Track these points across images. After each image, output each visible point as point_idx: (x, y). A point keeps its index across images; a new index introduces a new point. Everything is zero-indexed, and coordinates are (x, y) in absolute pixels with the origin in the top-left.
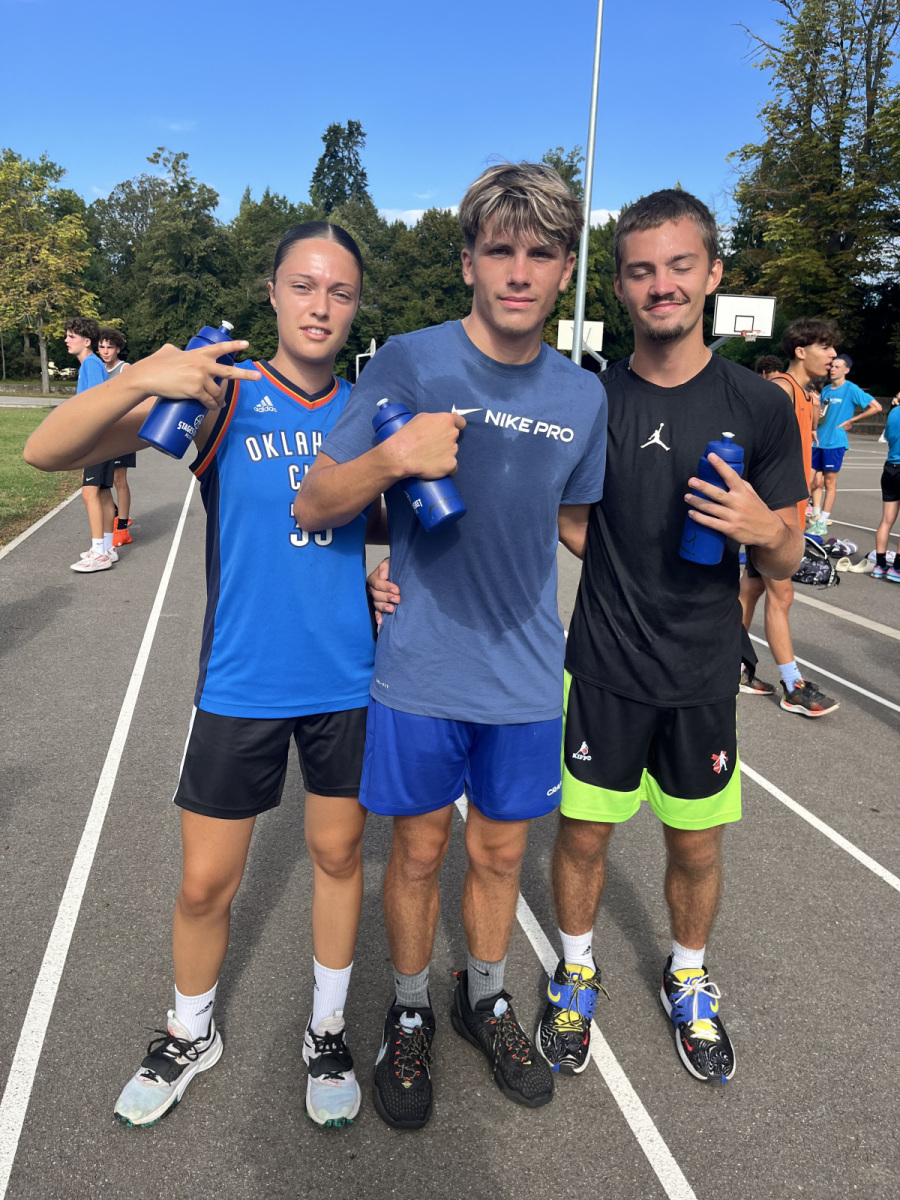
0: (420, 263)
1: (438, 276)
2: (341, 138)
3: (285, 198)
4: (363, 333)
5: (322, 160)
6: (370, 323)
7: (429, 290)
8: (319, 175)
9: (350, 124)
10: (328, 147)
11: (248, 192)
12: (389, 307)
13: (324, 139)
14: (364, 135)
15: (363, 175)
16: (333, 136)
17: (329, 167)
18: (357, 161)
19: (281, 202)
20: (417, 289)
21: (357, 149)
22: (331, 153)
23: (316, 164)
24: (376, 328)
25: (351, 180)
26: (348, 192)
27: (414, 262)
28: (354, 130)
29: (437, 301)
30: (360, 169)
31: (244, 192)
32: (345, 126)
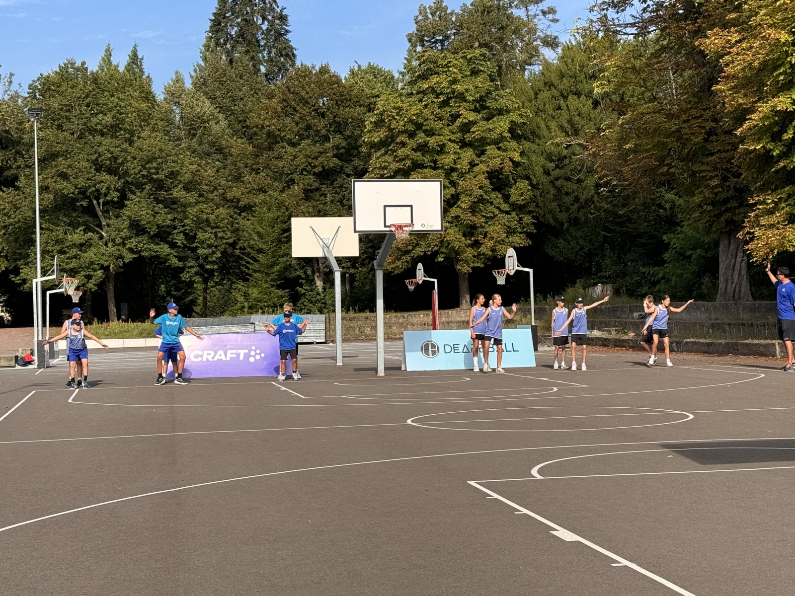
0: (282, 140)
1: (308, 156)
3: (83, 63)
4: (202, 242)
6: (213, 228)
7: (295, 176)
12: (241, 204)
15: (283, 18)
19: (77, 69)
20: (278, 176)
24: (220, 235)
26: (262, 43)
27: (274, 139)
29: (306, 191)
30: (278, 10)
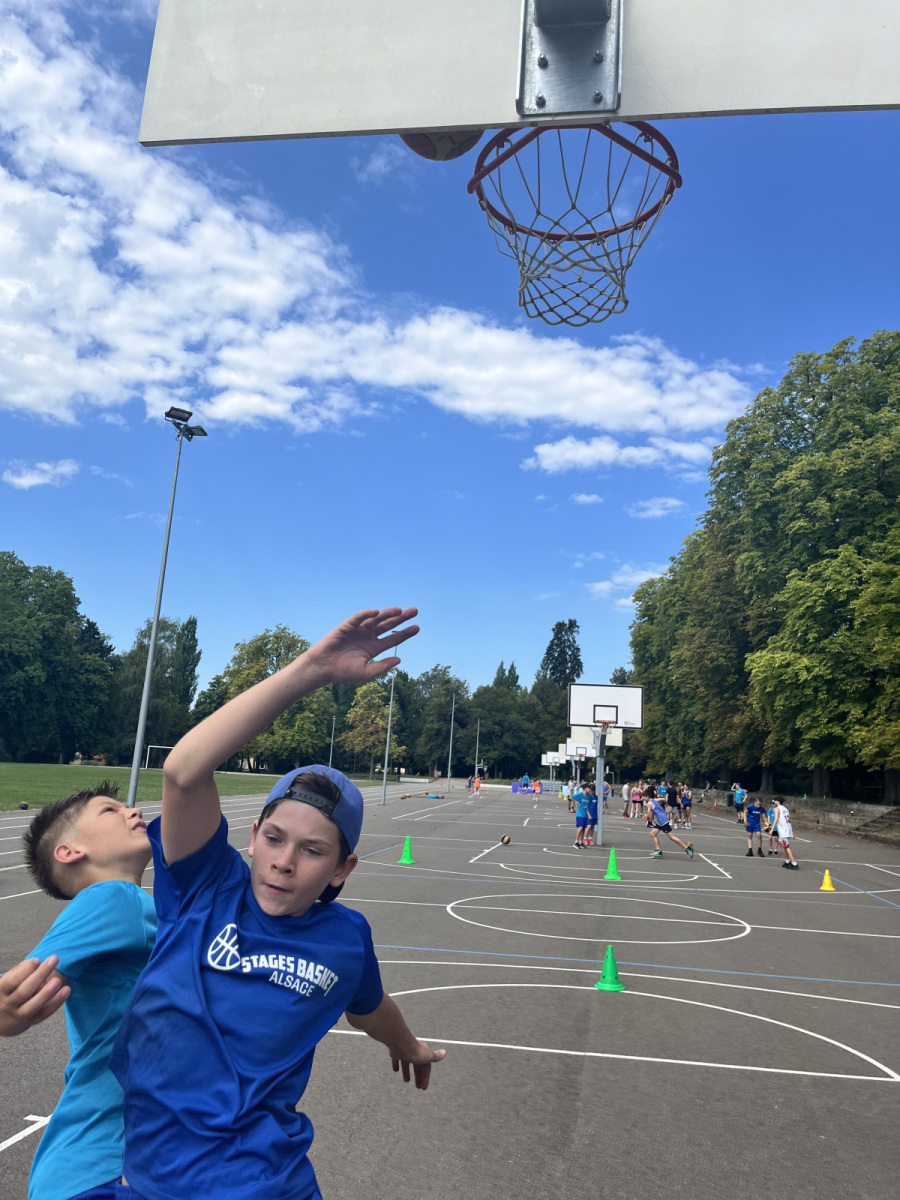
2: (564, 631)
5: (552, 642)
8: (550, 649)
9: (570, 621)
10: (556, 635)
11: (502, 664)
13: (554, 630)
14: (578, 627)
16: (560, 628)
17: (557, 645)
18: (575, 642)
21: (575, 634)
22: (557, 637)
23: (548, 644)
25: (570, 653)
26: (568, 660)
28: (573, 624)
30: (576, 646)
31: (499, 664)
32: (567, 622)
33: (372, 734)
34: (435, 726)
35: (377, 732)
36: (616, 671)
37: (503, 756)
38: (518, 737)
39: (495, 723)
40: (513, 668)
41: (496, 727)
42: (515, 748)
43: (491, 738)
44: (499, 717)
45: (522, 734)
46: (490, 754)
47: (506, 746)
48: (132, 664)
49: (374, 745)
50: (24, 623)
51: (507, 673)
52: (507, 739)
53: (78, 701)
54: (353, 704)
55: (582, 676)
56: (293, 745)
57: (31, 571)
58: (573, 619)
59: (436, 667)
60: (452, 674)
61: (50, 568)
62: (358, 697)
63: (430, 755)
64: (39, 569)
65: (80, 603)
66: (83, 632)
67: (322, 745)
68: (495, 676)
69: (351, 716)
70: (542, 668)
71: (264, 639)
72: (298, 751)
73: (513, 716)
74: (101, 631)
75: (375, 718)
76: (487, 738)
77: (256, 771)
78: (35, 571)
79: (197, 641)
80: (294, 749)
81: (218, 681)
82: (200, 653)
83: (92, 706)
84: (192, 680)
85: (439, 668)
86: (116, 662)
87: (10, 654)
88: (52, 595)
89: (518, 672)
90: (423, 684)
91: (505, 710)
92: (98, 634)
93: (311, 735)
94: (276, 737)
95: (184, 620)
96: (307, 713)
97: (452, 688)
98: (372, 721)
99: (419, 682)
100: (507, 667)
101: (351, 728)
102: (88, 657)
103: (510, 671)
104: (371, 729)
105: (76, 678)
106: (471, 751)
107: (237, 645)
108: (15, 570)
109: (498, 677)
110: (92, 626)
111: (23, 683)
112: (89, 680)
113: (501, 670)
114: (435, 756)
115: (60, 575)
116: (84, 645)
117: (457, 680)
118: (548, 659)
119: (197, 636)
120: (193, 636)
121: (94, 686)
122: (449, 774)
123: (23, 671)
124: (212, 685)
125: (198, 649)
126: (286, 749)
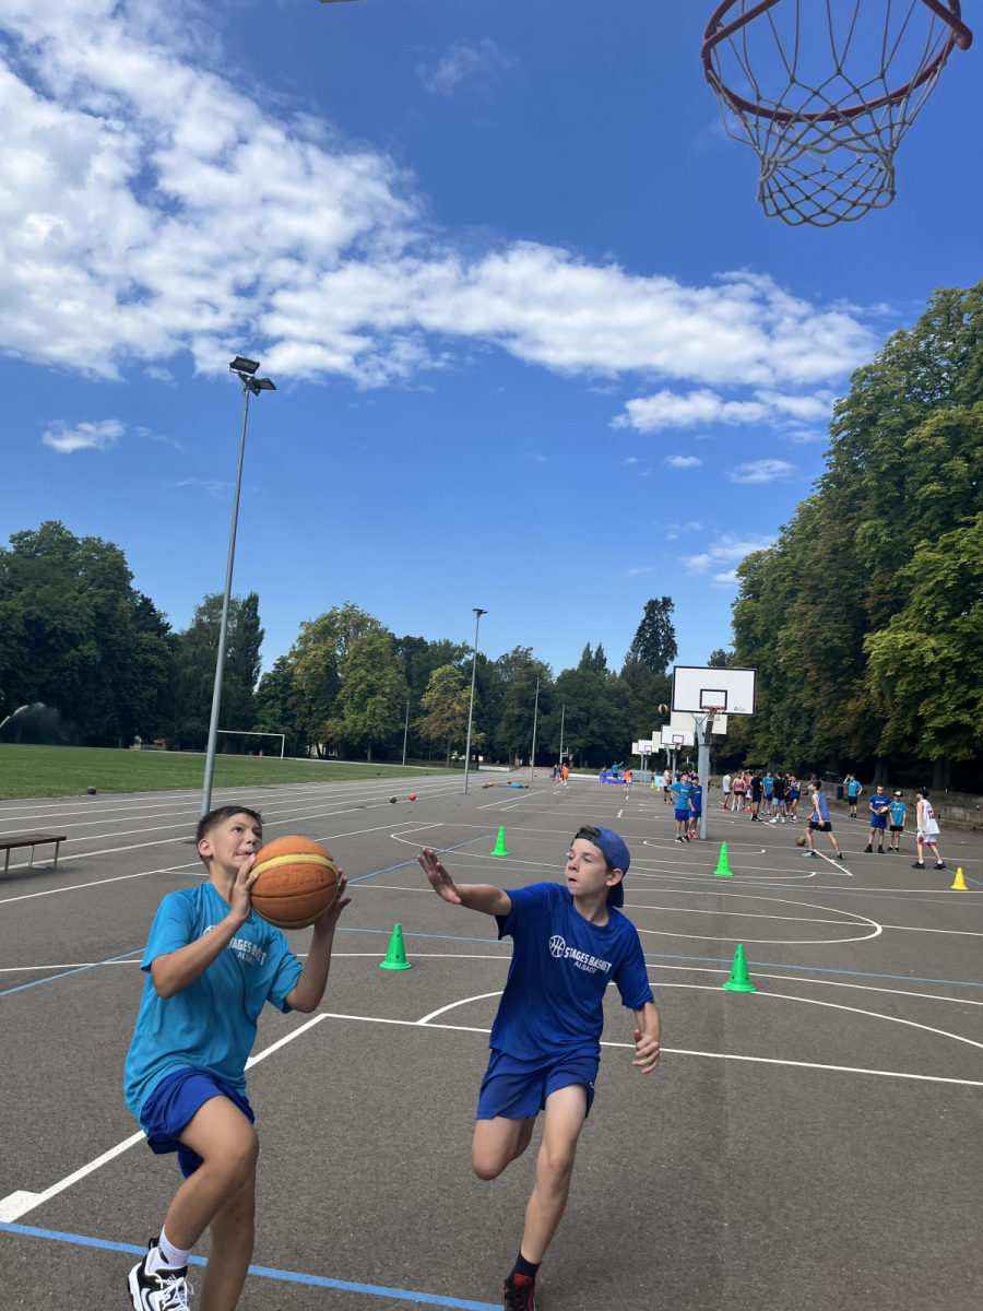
2: (657, 610)
5: (644, 622)
8: (641, 629)
9: (664, 598)
10: (648, 613)
11: (588, 646)
13: (645, 608)
14: (673, 605)
15: (673, 629)
16: (652, 606)
17: (649, 625)
18: (669, 621)
21: (669, 613)
22: (649, 616)
23: (639, 624)
25: (663, 634)
26: (661, 641)
28: (667, 602)
30: (670, 626)
31: (586, 645)
32: (660, 600)
33: (449, 719)
34: (516, 712)
35: (454, 718)
36: (714, 653)
37: (589, 744)
38: (606, 725)
39: (581, 709)
40: (600, 650)
41: (582, 713)
42: (602, 736)
43: (576, 725)
44: (585, 702)
45: (609, 721)
46: (575, 742)
47: (592, 733)
48: (191, 644)
49: (451, 732)
50: (76, 599)
51: (593, 656)
52: (594, 726)
53: (136, 682)
54: (428, 688)
55: (676, 658)
56: (365, 731)
57: (80, 542)
58: (667, 596)
59: (517, 649)
60: (535, 656)
61: (100, 540)
62: (433, 681)
63: (510, 743)
64: (88, 541)
65: (133, 577)
66: (138, 609)
67: (396, 730)
68: (581, 658)
69: (425, 700)
70: (633, 650)
71: (331, 619)
72: (370, 737)
73: (601, 702)
74: (157, 607)
75: (451, 704)
76: (572, 725)
77: (327, 757)
78: (84, 542)
79: (258, 619)
80: (366, 735)
81: (282, 663)
82: (262, 632)
83: (151, 689)
84: (255, 660)
85: (521, 650)
86: (174, 641)
87: (63, 632)
88: (103, 569)
89: (605, 654)
90: (503, 666)
91: (592, 695)
92: (154, 611)
93: (384, 720)
94: (347, 722)
95: (245, 597)
96: (379, 697)
97: (535, 672)
98: (449, 707)
99: (498, 665)
100: (594, 649)
101: (426, 713)
102: (145, 635)
103: (597, 654)
104: (447, 714)
105: (132, 658)
106: (555, 739)
107: (302, 624)
108: (63, 542)
109: (584, 660)
110: (147, 602)
111: (77, 662)
112: (146, 660)
113: (587, 652)
114: (516, 744)
115: (111, 547)
116: (140, 623)
117: (540, 663)
118: (640, 641)
119: (259, 614)
120: (255, 614)
121: (152, 667)
122: (532, 762)
123: (79, 650)
124: (277, 666)
125: (260, 628)
126: (357, 735)
